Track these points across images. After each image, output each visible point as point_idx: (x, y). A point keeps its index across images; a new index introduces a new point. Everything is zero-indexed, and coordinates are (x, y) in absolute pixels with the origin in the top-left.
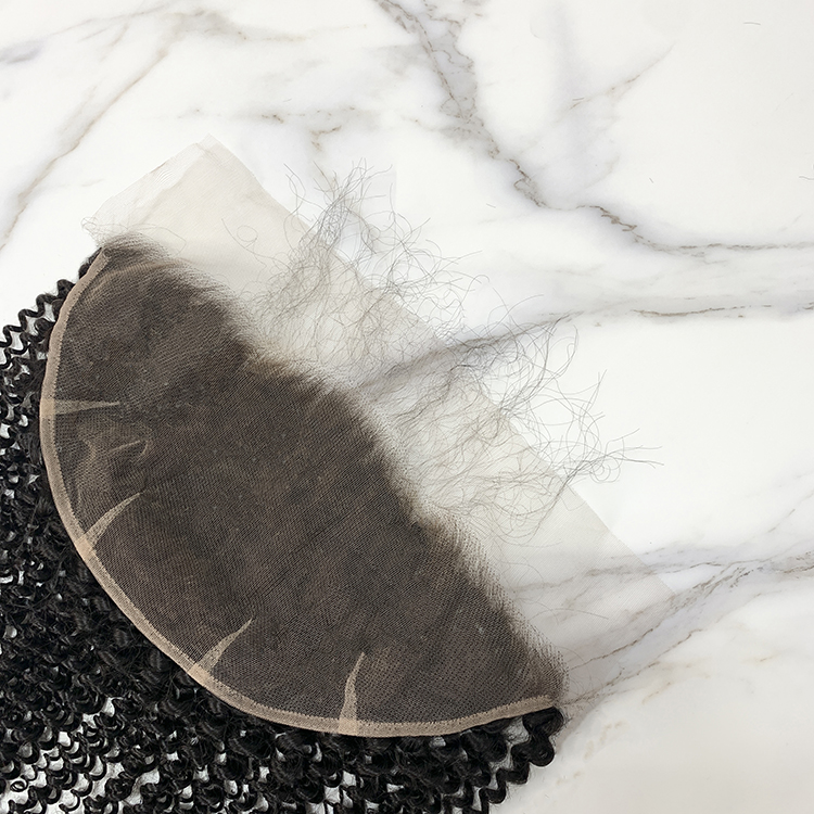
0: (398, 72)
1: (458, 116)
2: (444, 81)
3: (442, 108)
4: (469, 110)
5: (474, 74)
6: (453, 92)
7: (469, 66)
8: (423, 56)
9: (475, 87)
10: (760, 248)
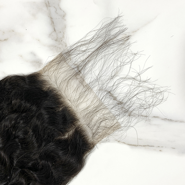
0: (34, 15)
1: (56, 40)
2: (52, 22)
3: (50, 35)
4: (61, 38)
5: (65, 20)
6: (56, 28)
7: (64, 16)
8: (45, 9)
9: (65, 27)
10: (176, 121)
